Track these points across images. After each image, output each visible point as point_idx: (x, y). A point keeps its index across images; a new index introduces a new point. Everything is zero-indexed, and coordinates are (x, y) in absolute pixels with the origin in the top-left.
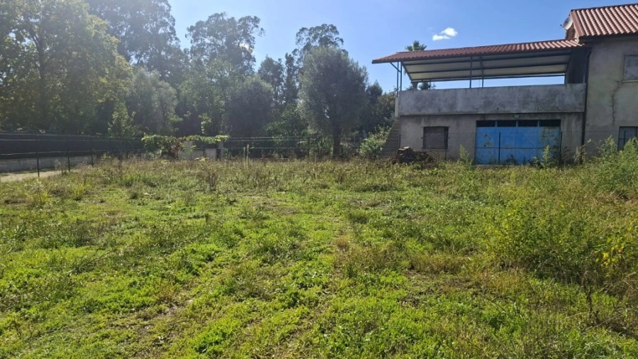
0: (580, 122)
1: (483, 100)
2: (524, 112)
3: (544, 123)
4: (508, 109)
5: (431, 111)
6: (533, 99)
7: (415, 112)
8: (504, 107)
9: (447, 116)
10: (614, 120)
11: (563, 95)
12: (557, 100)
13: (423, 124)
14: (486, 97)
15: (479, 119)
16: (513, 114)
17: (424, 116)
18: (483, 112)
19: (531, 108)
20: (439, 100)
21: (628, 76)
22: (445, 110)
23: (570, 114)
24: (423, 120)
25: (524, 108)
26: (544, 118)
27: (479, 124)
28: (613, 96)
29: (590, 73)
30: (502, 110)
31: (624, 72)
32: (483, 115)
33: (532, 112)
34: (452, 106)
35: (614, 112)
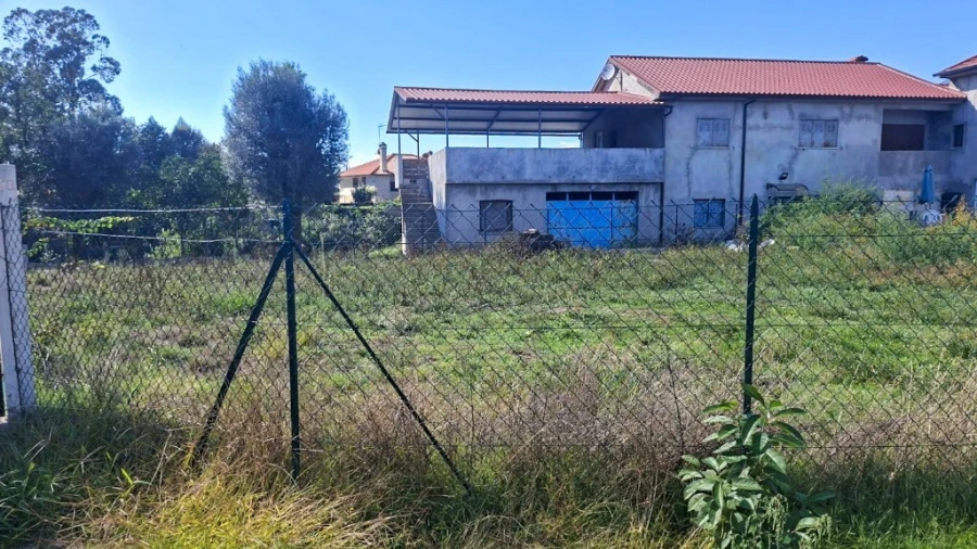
0: (659, 194)
1: (556, 166)
2: (603, 181)
3: (621, 196)
4: (585, 178)
5: (491, 178)
6: (613, 166)
7: (470, 179)
8: (581, 174)
9: (510, 185)
10: (689, 192)
11: (643, 161)
12: (637, 167)
13: (479, 197)
14: (559, 162)
15: (549, 190)
16: (590, 184)
17: (480, 185)
18: (556, 181)
19: (609, 178)
20: (502, 163)
21: (701, 142)
22: (510, 178)
23: (648, 184)
24: (478, 190)
25: (603, 177)
26: (621, 189)
27: (550, 197)
28: (688, 164)
29: (667, 136)
30: (578, 179)
31: (697, 137)
32: (555, 185)
33: (612, 181)
34: (518, 172)
35: (689, 183)
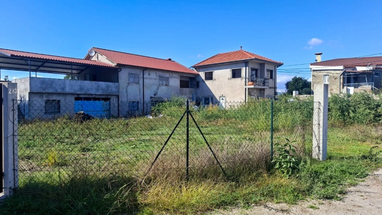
0: (117, 99)
1: (79, 87)
2: (97, 94)
3: (103, 99)
4: (91, 92)
5: (51, 91)
6: (101, 88)
7: (41, 90)
8: (89, 91)
9: (59, 94)
10: (127, 99)
11: (112, 87)
12: (110, 89)
13: (45, 98)
14: (80, 86)
15: (76, 96)
16: (92, 95)
17: (45, 93)
18: (79, 93)
19: (100, 92)
20: (56, 84)
21: (130, 81)
22: (59, 91)
23: (113, 95)
24: (44, 95)
25: (98, 92)
26: (104, 97)
27: (77, 99)
28: (127, 89)
29: (119, 79)
30: (88, 92)
31: (129, 80)
32: (78, 94)
33: (101, 94)
34: (63, 89)
35: (127, 96)
